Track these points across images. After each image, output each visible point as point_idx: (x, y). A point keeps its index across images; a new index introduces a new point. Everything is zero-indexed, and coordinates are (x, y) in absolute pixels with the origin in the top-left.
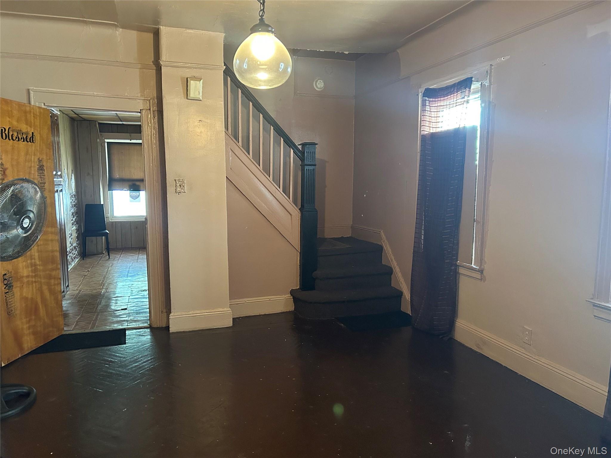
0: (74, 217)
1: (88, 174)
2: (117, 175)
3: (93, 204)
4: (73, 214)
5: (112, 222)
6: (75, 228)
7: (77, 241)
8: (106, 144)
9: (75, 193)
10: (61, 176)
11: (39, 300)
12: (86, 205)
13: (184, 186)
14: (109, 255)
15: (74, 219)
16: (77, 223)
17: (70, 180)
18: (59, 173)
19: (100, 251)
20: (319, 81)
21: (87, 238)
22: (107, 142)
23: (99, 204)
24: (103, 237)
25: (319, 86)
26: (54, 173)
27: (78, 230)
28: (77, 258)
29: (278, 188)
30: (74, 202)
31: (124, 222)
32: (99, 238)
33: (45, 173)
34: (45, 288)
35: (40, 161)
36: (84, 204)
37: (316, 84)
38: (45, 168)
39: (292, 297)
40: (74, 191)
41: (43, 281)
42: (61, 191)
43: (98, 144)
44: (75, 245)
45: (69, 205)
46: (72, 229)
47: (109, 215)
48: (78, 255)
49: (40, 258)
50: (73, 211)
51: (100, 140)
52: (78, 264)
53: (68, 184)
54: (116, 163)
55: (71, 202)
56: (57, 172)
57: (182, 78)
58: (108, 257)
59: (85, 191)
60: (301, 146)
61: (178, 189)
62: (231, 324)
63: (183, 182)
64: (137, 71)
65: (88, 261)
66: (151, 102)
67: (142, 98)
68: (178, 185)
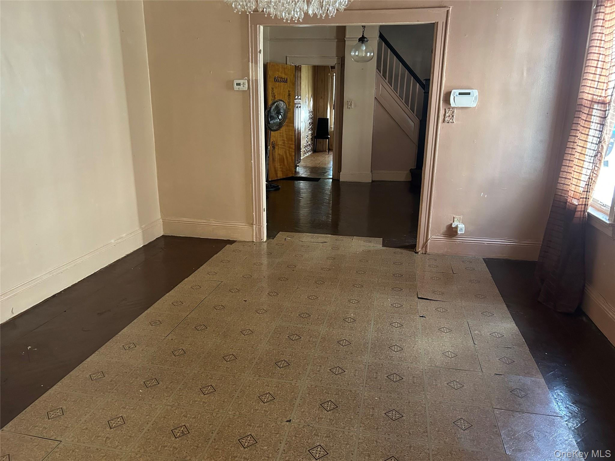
0: (310, 126)
3: (322, 118)
4: (310, 123)
6: (310, 132)
7: (311, 141)
9: (312, 110)
10: (300, 99)
11: (285, 157)
12: (319, 118)
14: (329, 152)
15: (310, 127)
16: (312, 130)
17: (309, 101)
18: (299, 97)
19: (324, 150)
21: (317, 139)
23: (326, 118)
24: (327, 140)
26: (297, 97)
27: (312, 134)
28: (310, 152)
29: (407, 107)
30: (311, 116)
32: (324, 140)
33: (291, 97)
34: (287, 151)
35: (289, 91)
36: (318, 118)
38: (291, 95)
39: (410, 173)
40: (311, 108)
41: (287, 148)
42: (300, 107)
43: (329, 77)
44: (309, 143)
45: (308, 118)
47: (333, 126)
49: (286, 138)
50: (310, 121)
51: (331, 74)
52: (311, 155)
53: (308, 104)
55: (309, 116)
56: (298, 97)
59: (319, 109)
60: (425, 81)
61: (349, 106)
62: (371, 182)
63: (352, 103)
64: (335, 44)
65: (317, 154)
66: (341, 59)
67: (337, 58)
68: (349, 104)
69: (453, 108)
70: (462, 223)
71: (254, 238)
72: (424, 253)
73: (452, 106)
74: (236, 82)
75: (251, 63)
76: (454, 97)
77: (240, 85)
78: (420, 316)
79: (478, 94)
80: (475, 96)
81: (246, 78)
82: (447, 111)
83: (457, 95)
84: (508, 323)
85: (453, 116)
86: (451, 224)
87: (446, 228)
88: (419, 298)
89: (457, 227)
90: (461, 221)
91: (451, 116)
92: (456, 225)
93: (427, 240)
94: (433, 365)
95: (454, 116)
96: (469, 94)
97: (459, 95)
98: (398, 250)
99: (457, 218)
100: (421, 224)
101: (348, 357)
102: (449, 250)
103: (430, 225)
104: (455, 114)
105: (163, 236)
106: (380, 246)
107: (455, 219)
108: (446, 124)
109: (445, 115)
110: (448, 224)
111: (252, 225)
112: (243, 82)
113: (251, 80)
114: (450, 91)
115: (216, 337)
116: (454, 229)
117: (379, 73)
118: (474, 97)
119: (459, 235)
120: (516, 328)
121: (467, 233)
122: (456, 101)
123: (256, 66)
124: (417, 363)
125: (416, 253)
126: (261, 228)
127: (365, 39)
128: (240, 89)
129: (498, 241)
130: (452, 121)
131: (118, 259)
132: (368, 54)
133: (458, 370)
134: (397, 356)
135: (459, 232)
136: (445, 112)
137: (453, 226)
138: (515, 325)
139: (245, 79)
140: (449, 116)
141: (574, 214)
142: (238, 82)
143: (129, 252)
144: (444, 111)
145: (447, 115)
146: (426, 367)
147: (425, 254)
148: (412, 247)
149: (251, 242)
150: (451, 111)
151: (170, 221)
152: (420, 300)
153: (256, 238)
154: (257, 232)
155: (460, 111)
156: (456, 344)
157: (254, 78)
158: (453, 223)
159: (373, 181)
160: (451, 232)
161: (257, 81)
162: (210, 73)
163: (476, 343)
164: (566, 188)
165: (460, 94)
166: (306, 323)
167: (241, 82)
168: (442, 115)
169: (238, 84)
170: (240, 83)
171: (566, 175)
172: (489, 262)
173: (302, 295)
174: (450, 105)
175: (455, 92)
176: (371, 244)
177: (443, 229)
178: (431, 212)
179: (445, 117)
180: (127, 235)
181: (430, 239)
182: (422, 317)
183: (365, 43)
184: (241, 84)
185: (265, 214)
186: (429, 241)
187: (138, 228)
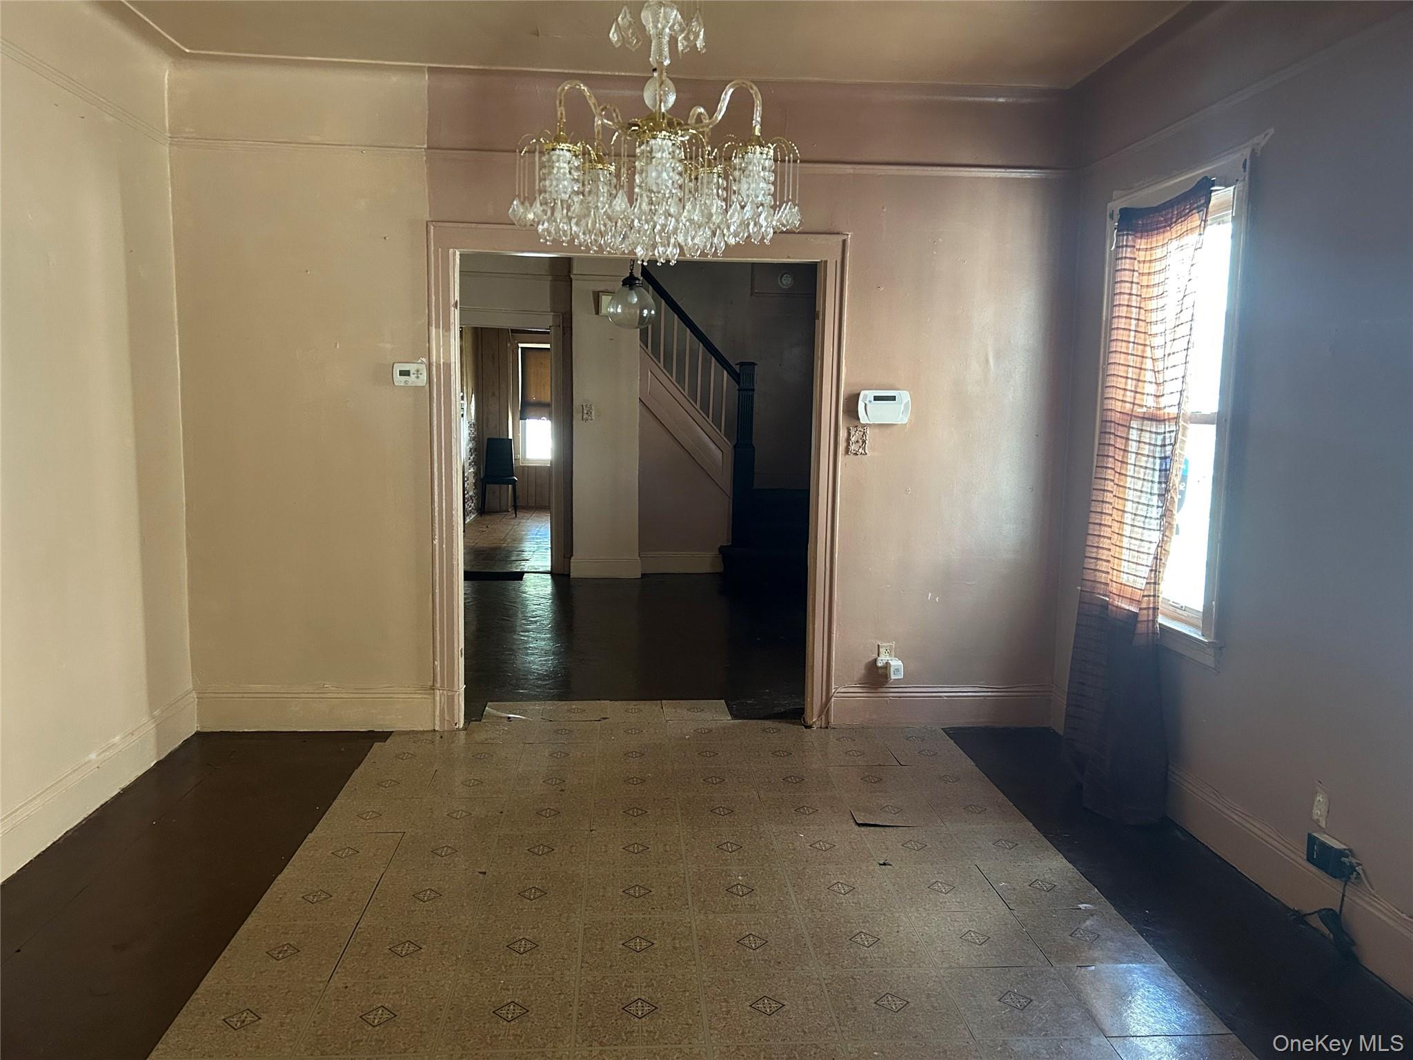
0: (471, 455)
1: (493, 394)
2: (533, 398)
3: (498, 437)
4: (470, 451)
5: (523, 467)
6: (472, 470)
7: (474, 489)
8: (520, 350)
9: (474, 421)
12: (488, 439)
13: (591, 413)
14: (516, 513)
15: (471, 458)
16: (476, 463)
17: (469, 402)
19: (504, 509)
20: (785, 276)
21: (487, 485)
22: (521, 348)
23: (506, 437)
24: (510, 486)
25: (784, 282)
27: (476, 474)
28: (474, 514)
29: (706, 418)
30: (473, 434)
31: (541, 467)
32: (504, 486)
36: (486, 438)
37: (781, 282)
39: (721, 556)
40: (473, 418)
43: (508, 350)
44: (471, 494)
45: (466, 438)
46: (470, 471)
47: (520, 456)
48: (475, 510)
50: (470, 445)
51: (512, 344)
52: (475, 520)
53: (468, 408)
54: (532, 379)
55: (469, 434)
57: (594, 292)
58: (514, 515)
59: (487, 419)
60: (738, 366)
61: (585, 416)
62: (639, 576)
63: (591, 408)
64: (548, 284)
65: (488, 517)
66: (561, 317)
67: (552, 314)
68: (585, 412)
69: (864, 426)
70: (895, 657)
71: (437, 722)
72: (823, 725)
73: (862, 421)
74: (398, 368)
75: (436, 328)
76: (866, 404)
77: (409, 375)
78: (880, 864)
79: (909, 399)
80: (905, 402)
81: (424, 359)
82: (853, 433)
83: (870, 402)
84: (1052, 859)
85: (864, 442)
86: (875, 661)
87: (865, 669)
88: (859, 825)
89: (887, 666)
90: (893, 653)
91: (861, 441)
92: (884, 662)
93: (828, 699)
94: (953, 965)
95: (867, 442)
96: (893, 398)
97: (874, 400)
98: (768, 724)
99: (885, 646)
100: (815, 663)
101: (774, 971)
102: (874, 717)
103: (833, 664)
104: (869, 437)
105: (198, 734)
106: (726, 719)
107: (881, 650)
108: (851, 456)
109: (848, 440)
110: (867, 661)
111: (432, 692)
112: (416, 368)
113: (434, 364)
114: (858, 392)
115: (454, 968)
116: (880, 671)
117: (645, 348)
118: (902, 406)
119: (892, 683)
120: (1070, 866)
121: (909, 678)
122: (870, 412)
123: (446, 334)
124: (921, 964)
125: (807, 727)
126: (453, 696)
127: (637, 282)
128: (410, 384)
129: (967, 691)
130: (863, 452)
131: (102, 802)
132: (646, 312)
133: (1007, 969)
134: (875, 955)
135: (893, 677)
136: (849, 434)
137: (880, 664)
138: (1064, 861)
139: (420, 361)
140: (857, 442)
141: (1135, 629)
142: (406, 367)
143: (126, 783)
144: (846, 431)
145: (853, 439)
146: (942, 971)
147: (827, 728)
148: (797, 715)
149: (427, 731)
150: (860, 431)
151: (217, 695)
152: (863, 829)
153: (442, 719)
154: (444, 709)
155: (877, 431)
156: (976, 915)
157: (442, 360)
158: (879, 658)
159: (643, 575)
160: (876, 677)
161: (448, 366)
162: (336, 346)
163: (1014, 908)
164: (1102, 577)
165: (876, 398)
166: (650, 910)
167: (411, 367)
168: (843, 440)
169: (405, 373)
170: (409, 371)
171: (1097, 553)
172: (958, 735)
173: (610, 846)
174: (859, 419)
175: (866, 396)
176: (707, 715)
177: (860, 671)
178: (834, 636)
179: (848, 444)
180: (124, 738)
181: (835, 695)
182: (884, 864)
183: (637, 289)
184: (411, 372)
185: (462, 660)
186: (833, 699)
187: (145, 719)
